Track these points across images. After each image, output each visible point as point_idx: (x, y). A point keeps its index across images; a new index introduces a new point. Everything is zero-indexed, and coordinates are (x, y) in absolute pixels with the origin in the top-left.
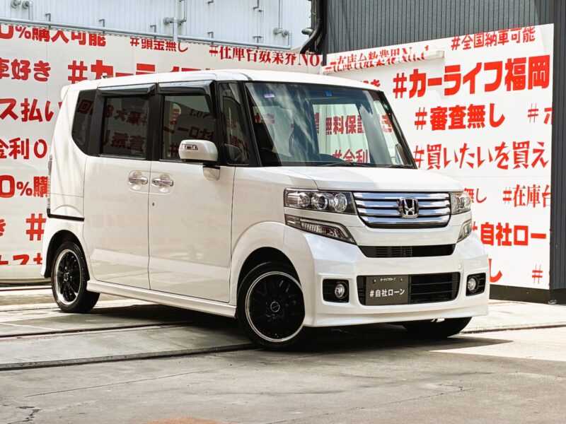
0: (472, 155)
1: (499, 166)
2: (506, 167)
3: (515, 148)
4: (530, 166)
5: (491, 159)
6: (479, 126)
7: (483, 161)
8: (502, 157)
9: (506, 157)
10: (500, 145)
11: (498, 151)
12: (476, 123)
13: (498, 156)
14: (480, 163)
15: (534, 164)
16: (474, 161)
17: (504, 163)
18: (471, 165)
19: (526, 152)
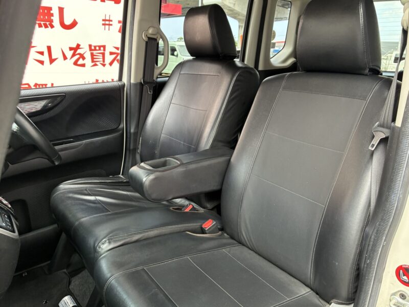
0: (42, 53)
1: (76, 63)
2: (83, 65)
3: (91, 49)
4: (107, 65)
5: (65, 58)
6: (46, 27)
7: (55, 59)
8: (78, 56)
9: (82, 57)
10: (74, 46)
11: (72, 52)
12: (42, 23)
13: (74, 55)
14: (52, 61)
15: (111, 64)
16: (45, 58)
17: (81, 62)
18: (42, 62)
19: (103, 54)
